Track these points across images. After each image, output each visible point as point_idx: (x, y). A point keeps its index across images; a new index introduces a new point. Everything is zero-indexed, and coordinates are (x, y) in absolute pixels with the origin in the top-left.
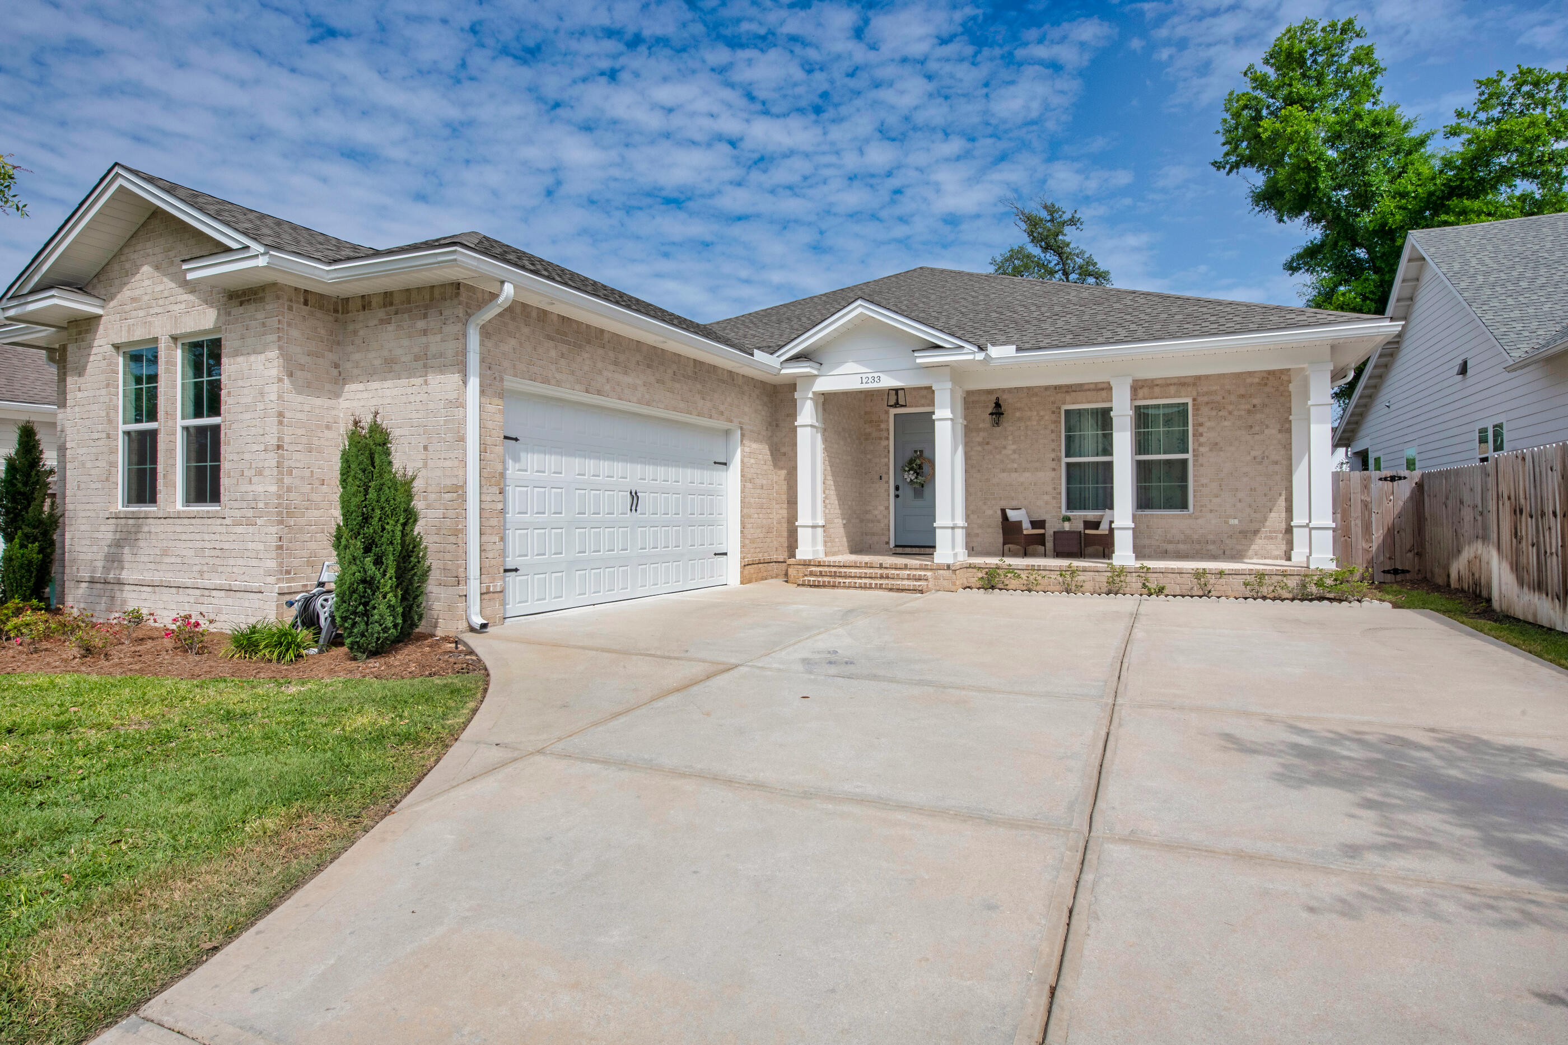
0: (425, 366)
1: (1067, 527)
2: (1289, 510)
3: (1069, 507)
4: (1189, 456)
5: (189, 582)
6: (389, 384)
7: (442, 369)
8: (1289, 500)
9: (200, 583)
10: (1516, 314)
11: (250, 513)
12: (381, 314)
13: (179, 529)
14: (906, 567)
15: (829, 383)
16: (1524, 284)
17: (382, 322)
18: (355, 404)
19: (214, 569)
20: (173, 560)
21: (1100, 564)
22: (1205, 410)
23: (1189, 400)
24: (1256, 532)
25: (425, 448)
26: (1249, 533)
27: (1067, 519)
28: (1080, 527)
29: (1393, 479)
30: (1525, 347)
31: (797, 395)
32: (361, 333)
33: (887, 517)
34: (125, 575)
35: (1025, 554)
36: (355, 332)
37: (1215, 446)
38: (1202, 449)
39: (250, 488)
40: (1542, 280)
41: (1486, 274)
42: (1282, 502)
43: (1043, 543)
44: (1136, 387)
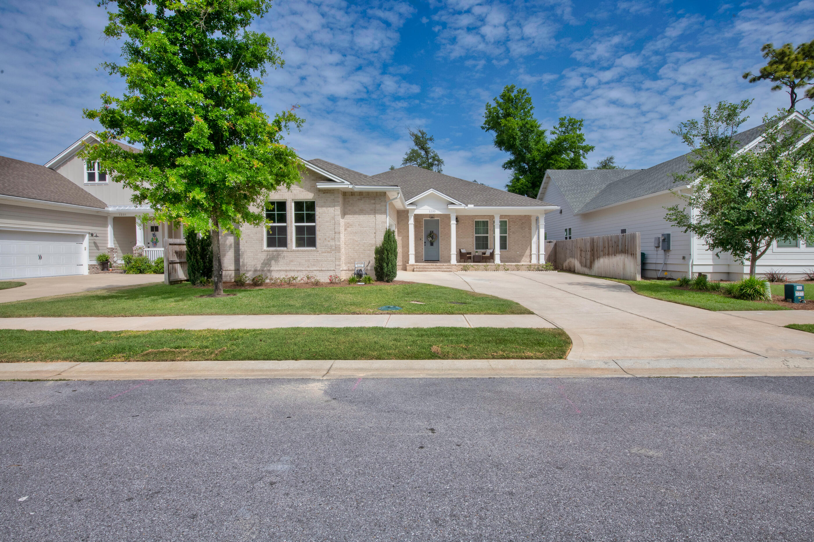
0: (375, 212)
1: (477, 254)
2: (531, 250)
3: (476, 249)
4: (507, 235)
5: (304, 269)
6: (362, 216)
7: (381, 213)
8: (531, 247)
9: (308, 269)
10: (574, 200)
11: (329, 250)
12: (358, 197)
13: (298, 255)
14: (443, 265)
15: (418, 212)
16: (575, 191)
17: (359, 199)
18: (349, 221)
19: (314, 265)
20: (295, 263)
21: (492, 264)
22: (511, 223)
23: (507, 220)
24: (523, 255)
25: (375, 233)
26: (522, 256)
27: (477, 252)
28: (481, 254)
29: (550, 242)
30: (577, 210)
31: (409, 215)
32: (351, 202)
33: (422, 252)
34: (272, 269)
35: (465, 262)
36: (349, 201)
37: (513, 233)
38: (511, 233)
39: (329, 243)
40: (579, 191)
41: (567, 187)
42: (529, 248)
43: (471, 259)
44: (501, 217)
